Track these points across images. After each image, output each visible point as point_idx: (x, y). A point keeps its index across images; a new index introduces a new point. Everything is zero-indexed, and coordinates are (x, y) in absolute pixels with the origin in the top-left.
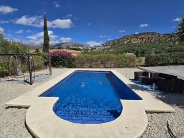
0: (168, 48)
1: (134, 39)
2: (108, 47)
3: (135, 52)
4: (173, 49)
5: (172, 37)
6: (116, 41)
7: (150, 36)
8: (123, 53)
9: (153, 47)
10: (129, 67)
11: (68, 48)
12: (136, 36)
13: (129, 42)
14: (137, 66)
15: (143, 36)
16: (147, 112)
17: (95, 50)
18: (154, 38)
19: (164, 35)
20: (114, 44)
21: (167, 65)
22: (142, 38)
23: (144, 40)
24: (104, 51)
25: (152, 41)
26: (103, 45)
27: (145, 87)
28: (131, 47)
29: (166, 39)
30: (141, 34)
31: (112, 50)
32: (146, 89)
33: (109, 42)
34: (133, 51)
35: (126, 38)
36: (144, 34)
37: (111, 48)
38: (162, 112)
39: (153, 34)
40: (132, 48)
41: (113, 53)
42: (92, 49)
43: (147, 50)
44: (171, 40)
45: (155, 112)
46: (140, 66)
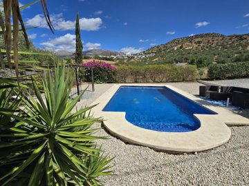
0: (236, 55)
1: (187, 43)
2: (151, 55)
3: (190, 61)
4: (244, 57)
5: (241, 39)
6: (161, 47)
7: (210, 39)
8: (172, 63)
9: (215, 55)
10: (187, 81)
11: (97, 57)
12: (190, 40)
13: (181, 47)
14: (197, 79)
15: (200, 39)
16: (229, 125)
17: (133, 60)
18: (216, 42)
19: (231, 37)
20: (159, 51)
21: (238, 78)
22: (199, 42)
23: (202, 45)
24: (146, 61)
25: (213, 46)
26: (144, 52)
27: (216, 102)
28: (183, 55)
29: (233, 42)
30: (197, 36)
31: (157, 59)
32: (218, 105)
33: (152, 48)
34: (186, 60)
35: (176, 42)
36: (202, 36)
37: (155, 57)
38: (242, 125)
39: (214, 35)
40: (185, 56)
41: (158, 63)
42: (130, 58)
43: (206, 59)
44: (241, 45)
45: (235, 125)
46: (201, 79)
